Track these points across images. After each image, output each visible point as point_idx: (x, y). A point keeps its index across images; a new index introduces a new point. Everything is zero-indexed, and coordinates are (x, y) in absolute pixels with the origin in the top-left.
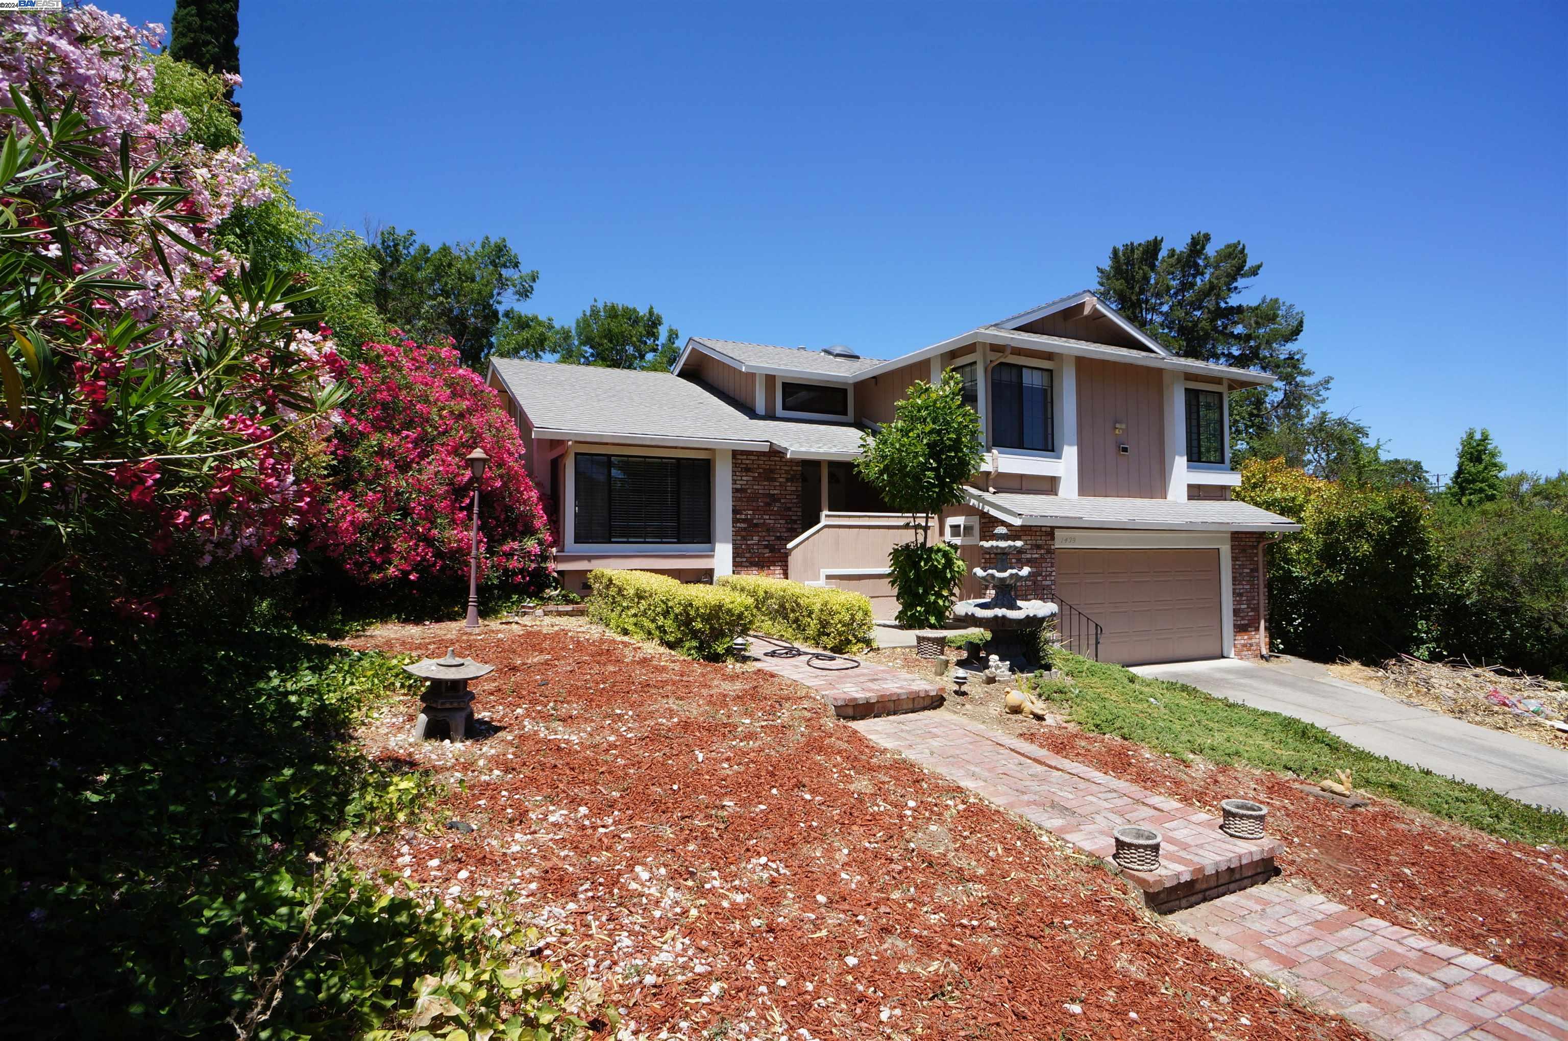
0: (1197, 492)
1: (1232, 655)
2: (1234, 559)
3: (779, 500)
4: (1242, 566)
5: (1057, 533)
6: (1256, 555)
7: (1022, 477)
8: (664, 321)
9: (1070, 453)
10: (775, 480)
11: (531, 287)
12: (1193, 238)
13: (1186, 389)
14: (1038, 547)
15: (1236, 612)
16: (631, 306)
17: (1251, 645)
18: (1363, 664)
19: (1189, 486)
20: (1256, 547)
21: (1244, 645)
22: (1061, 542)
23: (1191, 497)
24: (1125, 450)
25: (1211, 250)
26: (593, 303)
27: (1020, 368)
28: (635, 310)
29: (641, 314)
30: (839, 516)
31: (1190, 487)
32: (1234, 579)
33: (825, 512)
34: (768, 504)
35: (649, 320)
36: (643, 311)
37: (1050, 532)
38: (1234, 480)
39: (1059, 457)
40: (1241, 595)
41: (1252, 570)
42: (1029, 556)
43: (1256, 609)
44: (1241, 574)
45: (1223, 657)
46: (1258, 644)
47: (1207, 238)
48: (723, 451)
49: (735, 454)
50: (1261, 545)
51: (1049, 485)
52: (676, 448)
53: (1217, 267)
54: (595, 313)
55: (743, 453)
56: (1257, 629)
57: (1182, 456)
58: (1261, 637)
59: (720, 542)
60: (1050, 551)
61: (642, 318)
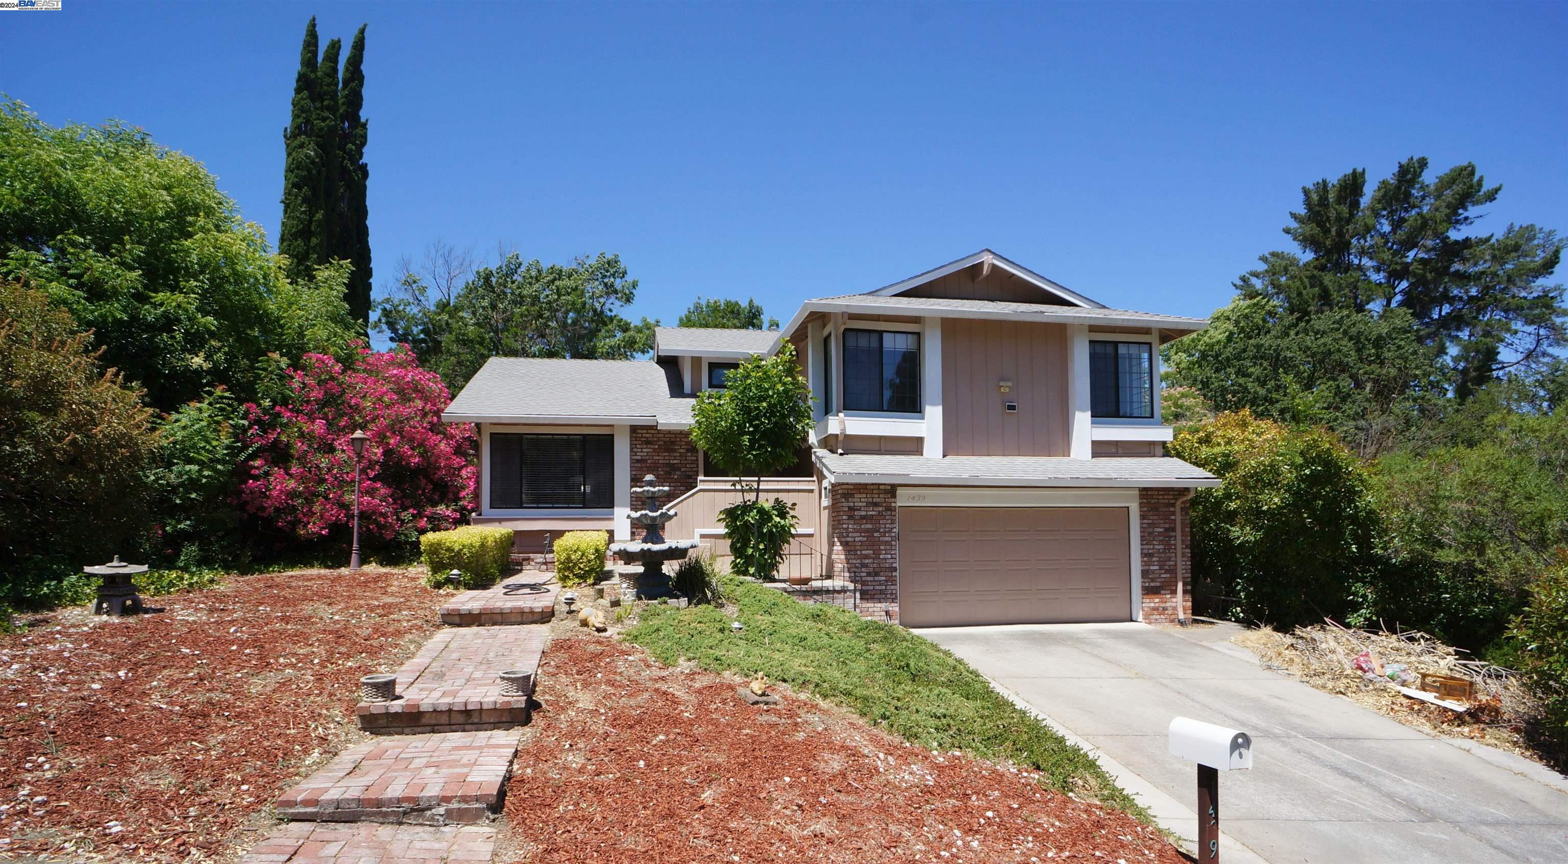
0: (1101, 449)
1: (1140, 618)
2: (1143, 517)
3: (679, 469)
4: (1153, 525)
5: (900, 491)
6: (1174, 513)
7: (880, 438)
8: (764, 311)
9: (934, 414)
10: (675, 451)
11: (632, 293)
12: (1401, 166)
13: (1090, 341)
14: (876, 504)
15: (1145, 574)
16: (733, 301)
17: (1165, 609)
18: (1276, 629)
19: (1094, 442)
20: (1173, 505)
21: (1154, 609)
22: (903, 499)
23: (1095, 455)
24: (1012, 408)
25: (1429, 177)
26: (696, 300)
27: (881, 333)
28: (737, 303)
29: (743, 306)
30: (715, 481)
31: (1095, 444)
32: (1143, 538)
33: (701, 478)
34: (669, 473)
35: (750, 311)
36: (744, 304)
37: (892, 490)
38: (1165, 434)
39: (923, 418)
40: (1150, 555)
41: (1166, 530)
42: (863, 513)
43: (1173, 571)
44: (1150, 534)
45: (1132, 621)
46: (1175, 608)
47: (1423, 163)
48: (622, 427)
49: (634, 429)
50: (1179, 503)
51: (914, 446)
52: (581, 425)
53: (1438, 197)
54: (698, 307)
55: (643, 427)
56: (1174, 592)
57: (1084, 410)
58: (1180, 602)
59: (618, 506)
60: (890, 509)
61: (743, 310)
